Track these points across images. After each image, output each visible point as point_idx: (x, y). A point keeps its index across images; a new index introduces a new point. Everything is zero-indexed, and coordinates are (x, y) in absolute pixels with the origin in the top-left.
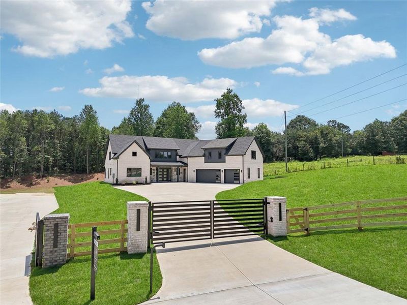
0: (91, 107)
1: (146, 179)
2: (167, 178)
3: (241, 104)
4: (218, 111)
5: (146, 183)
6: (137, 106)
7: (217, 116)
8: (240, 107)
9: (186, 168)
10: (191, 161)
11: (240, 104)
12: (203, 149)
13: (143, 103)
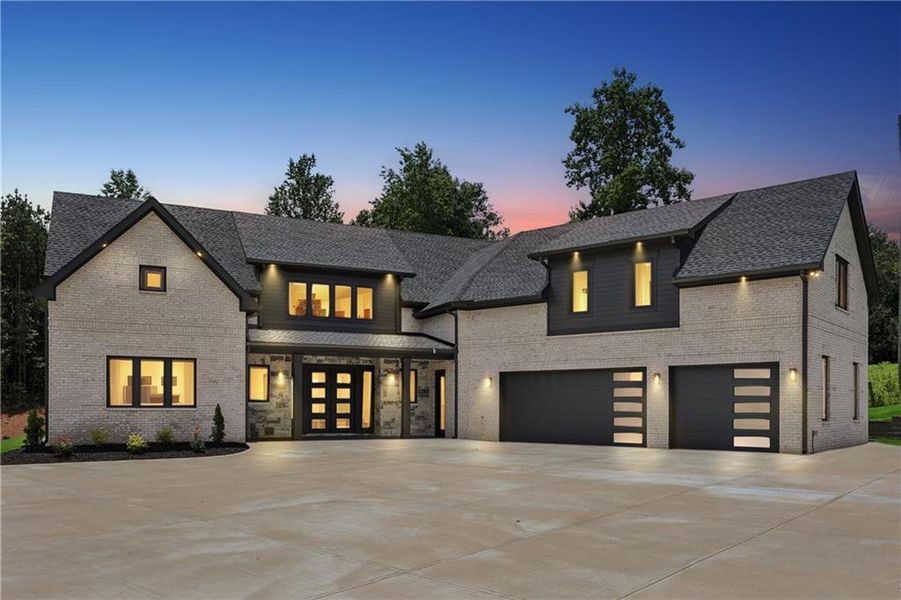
0: (131, 177)
1: (219, 419)
2: (355, 415)
3: (671, 128)
4: (577, 159)
5: (219, 444)
6: (293, 181)
7: (577, 180)
8: (666, 141)
9: (448, 365)
10: (470, 330)
11: (664, 129)
12: (533, 257)
13: (313, 172)
